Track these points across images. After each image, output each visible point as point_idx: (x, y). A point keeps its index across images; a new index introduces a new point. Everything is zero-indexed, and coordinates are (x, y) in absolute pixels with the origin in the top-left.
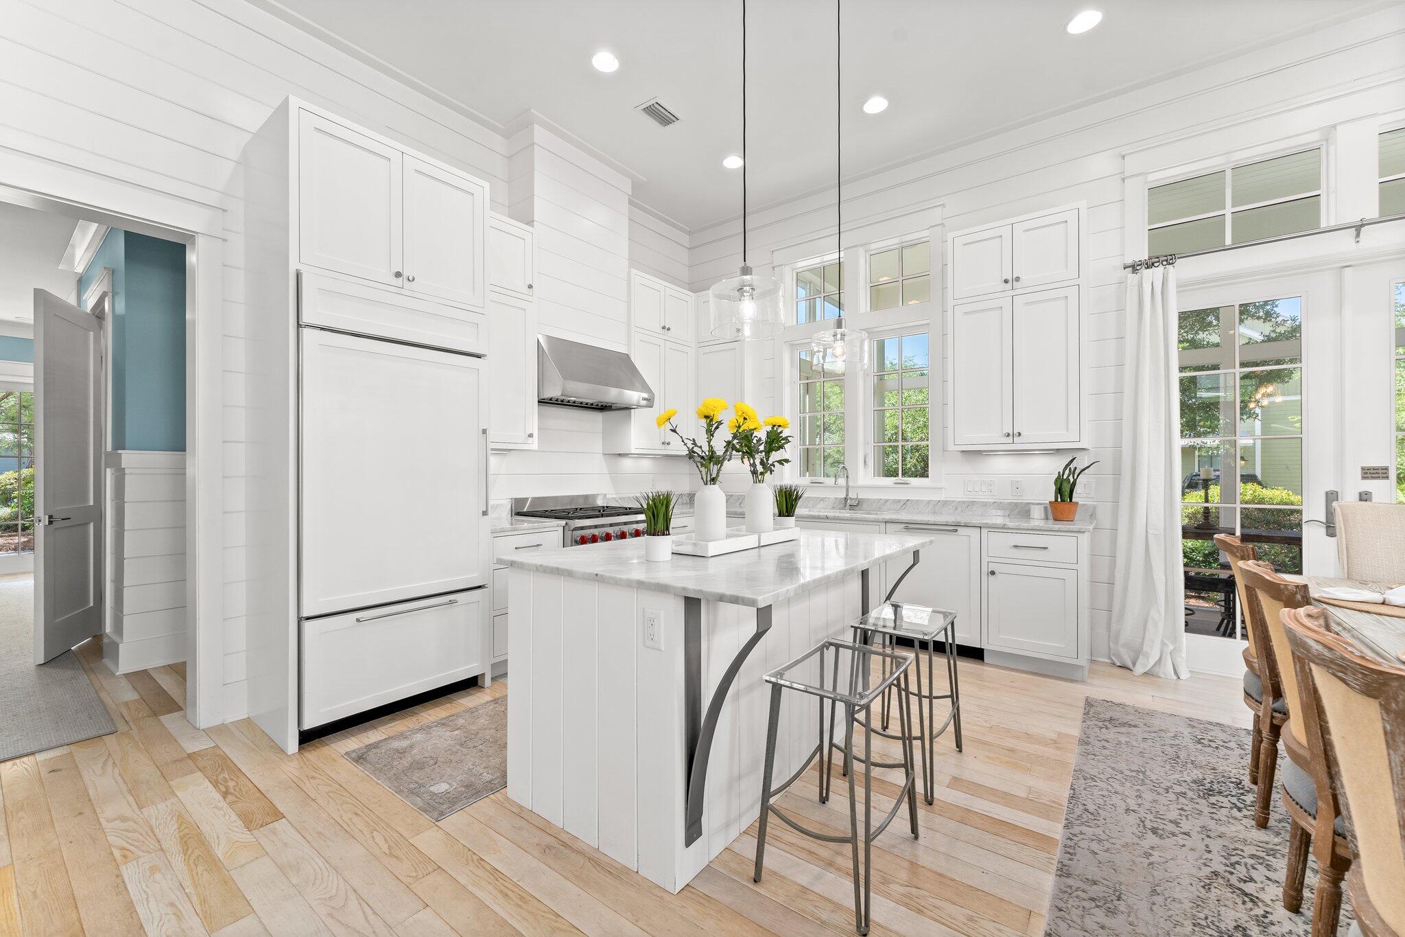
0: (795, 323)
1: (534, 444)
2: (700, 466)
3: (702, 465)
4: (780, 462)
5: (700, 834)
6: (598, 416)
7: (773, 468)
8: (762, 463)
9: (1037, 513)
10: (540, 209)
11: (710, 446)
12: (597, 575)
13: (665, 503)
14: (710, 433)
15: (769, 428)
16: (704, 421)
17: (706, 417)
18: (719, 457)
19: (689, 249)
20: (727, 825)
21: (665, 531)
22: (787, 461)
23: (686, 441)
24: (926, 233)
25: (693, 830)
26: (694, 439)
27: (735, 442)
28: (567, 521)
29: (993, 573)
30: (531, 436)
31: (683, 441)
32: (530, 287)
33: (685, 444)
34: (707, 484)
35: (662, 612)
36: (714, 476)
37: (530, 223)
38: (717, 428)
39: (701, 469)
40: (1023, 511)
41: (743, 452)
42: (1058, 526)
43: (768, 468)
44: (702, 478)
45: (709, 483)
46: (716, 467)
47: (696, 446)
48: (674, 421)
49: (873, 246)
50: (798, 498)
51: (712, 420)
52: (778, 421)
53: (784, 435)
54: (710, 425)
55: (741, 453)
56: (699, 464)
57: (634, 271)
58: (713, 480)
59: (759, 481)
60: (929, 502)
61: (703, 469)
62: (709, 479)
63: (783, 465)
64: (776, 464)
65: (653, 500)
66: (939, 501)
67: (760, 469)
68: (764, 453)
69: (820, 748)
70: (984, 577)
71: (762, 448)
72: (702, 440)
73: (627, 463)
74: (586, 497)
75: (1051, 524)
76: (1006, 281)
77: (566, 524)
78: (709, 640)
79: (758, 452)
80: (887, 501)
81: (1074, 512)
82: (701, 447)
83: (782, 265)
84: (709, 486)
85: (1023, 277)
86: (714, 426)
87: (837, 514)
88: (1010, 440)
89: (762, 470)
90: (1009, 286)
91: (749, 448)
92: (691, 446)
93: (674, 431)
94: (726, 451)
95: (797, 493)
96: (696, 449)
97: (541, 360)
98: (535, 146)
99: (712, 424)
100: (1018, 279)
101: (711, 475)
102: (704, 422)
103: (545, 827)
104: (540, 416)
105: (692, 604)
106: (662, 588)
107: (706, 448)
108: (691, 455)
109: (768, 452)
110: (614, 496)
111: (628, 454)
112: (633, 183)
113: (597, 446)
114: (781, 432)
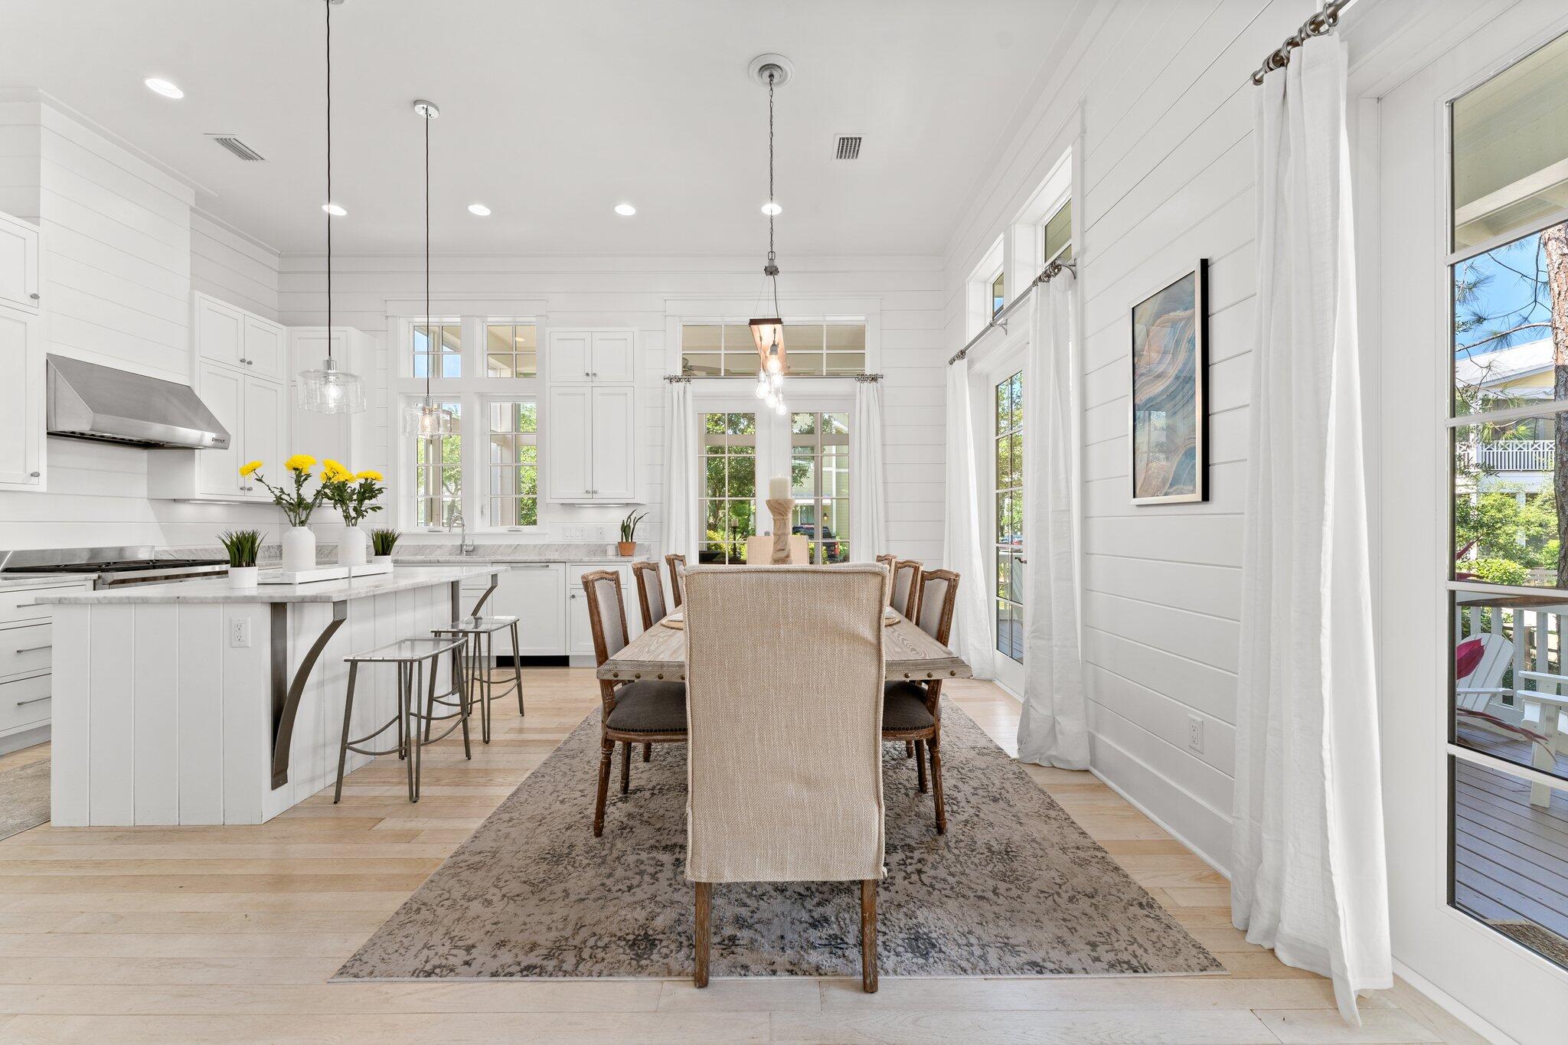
0: (412, 376)
1: (42, 485)
2: (288, 511)
3: (290, 510)
4: (373, 509)
5: (285, 781)
6: (143, 455)
7: (365, 513)
8: (355, 509)
9: (611, 551)
10: (47, 205)
11: (299, 495)
12: (178, 598)
13: (250, 540)
14: (299, 482)
15: (363, 481)
16: (294, 472)
17: (296, 469)
18: (308, 503)
19: (279, 273)
20: (312, 780)
21: (251, 562)
22: (379, 508)
23: (273, 489)
24: (534, 319)
25: (279, 776)
26: (281, 489)
27: (327, 491)
28: (101, 574)
29: (573, 597)
30: (35, 475)
31: (270, 489)
32: (35, 297)
33: (273, 492)
34: (295, 526)
35: (249, 618)
36: (303, 518)
37: (34, 218)
38: (305, 479)
39: (289, 513)
40: (602, 550)
41: (335, 500)
42: (623, 559)
43: (360, 513)
44: (291, 521)
45: (298, 525)
46: (305, 513)
47: (284, 493)
48: (259, 471)
49: (489, 319)
50: (394, 540)
51: (300, 473)
52: (371, 475)
53: (376, 487)
54: (299, 476)
55: (333, 501)
56: (287, 509)
57: (198, 294)
58: (302, 523)
59: (353, 525)
60: (535, 546)
61: (291, 513)
62: (297, 522)
63: (376, 511)
64: (369, 510)
65: (238, 538)
66: (544, 545)
67: (353, 514)
68: (357, 502)
69: (400, 717)
70: (568, 600)
71: (355, 497)
72: (291, 489)
73: (186, 511)
74: (121, 550)
75: (620, 559)
76: (588, 374)
77: (99, 577)
78: (294, 640)
79: (351, 500)
80: (500, 546)
81: (633, 549)
82: (289, 495)
83: (396, 317)
84: (298, 528)
85: (599, 373)
86: (302, 479)
87: (453, 558)
88: (590, 496)
89: (355, 516)
90: (589, 378)
91: (341, 496)
92: (279, 494)
93: (260, 480)
94: (316, 499)
95: (394, 536)
96: (283, 496)
97: (52, 385)
98: (42, 128)
99: (300, 478)
100: (595, 375)
101: (300, 519)
102: (293, 474)
103: (112, 829)
104: (49, 450)
105: (278, 609)
106: (249, 600)
107: (294, 496)
108: (279, 501)
109: (361, 501)
110: (167, 548)
111: (189, 500)
112: (196, 193)
113: (141, 488)
114: (374, 484)
